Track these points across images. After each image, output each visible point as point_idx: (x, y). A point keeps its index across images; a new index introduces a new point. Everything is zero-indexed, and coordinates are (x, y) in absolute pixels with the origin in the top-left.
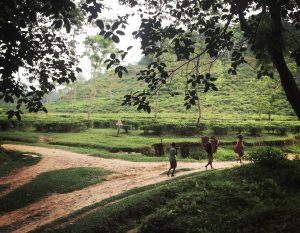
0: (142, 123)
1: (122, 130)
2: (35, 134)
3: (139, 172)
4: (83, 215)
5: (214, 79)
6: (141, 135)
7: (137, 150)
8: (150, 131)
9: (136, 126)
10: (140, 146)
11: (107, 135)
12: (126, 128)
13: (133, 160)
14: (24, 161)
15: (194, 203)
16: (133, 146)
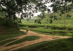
0: (51, 26)
1: (46, 28)
2: (28, 28)
3: (47, 38)
4: (31, 46)
5: (56, 17)
6: (51, 29)
7: (49, 33)
8: (53, 28)
9: (50, 27)
10: (50, 32)
11: (43, 29)
12: (47, 27)
13: (47, 35)
14: (24, 33)
15: (54, 45)
16: (48, 31)
